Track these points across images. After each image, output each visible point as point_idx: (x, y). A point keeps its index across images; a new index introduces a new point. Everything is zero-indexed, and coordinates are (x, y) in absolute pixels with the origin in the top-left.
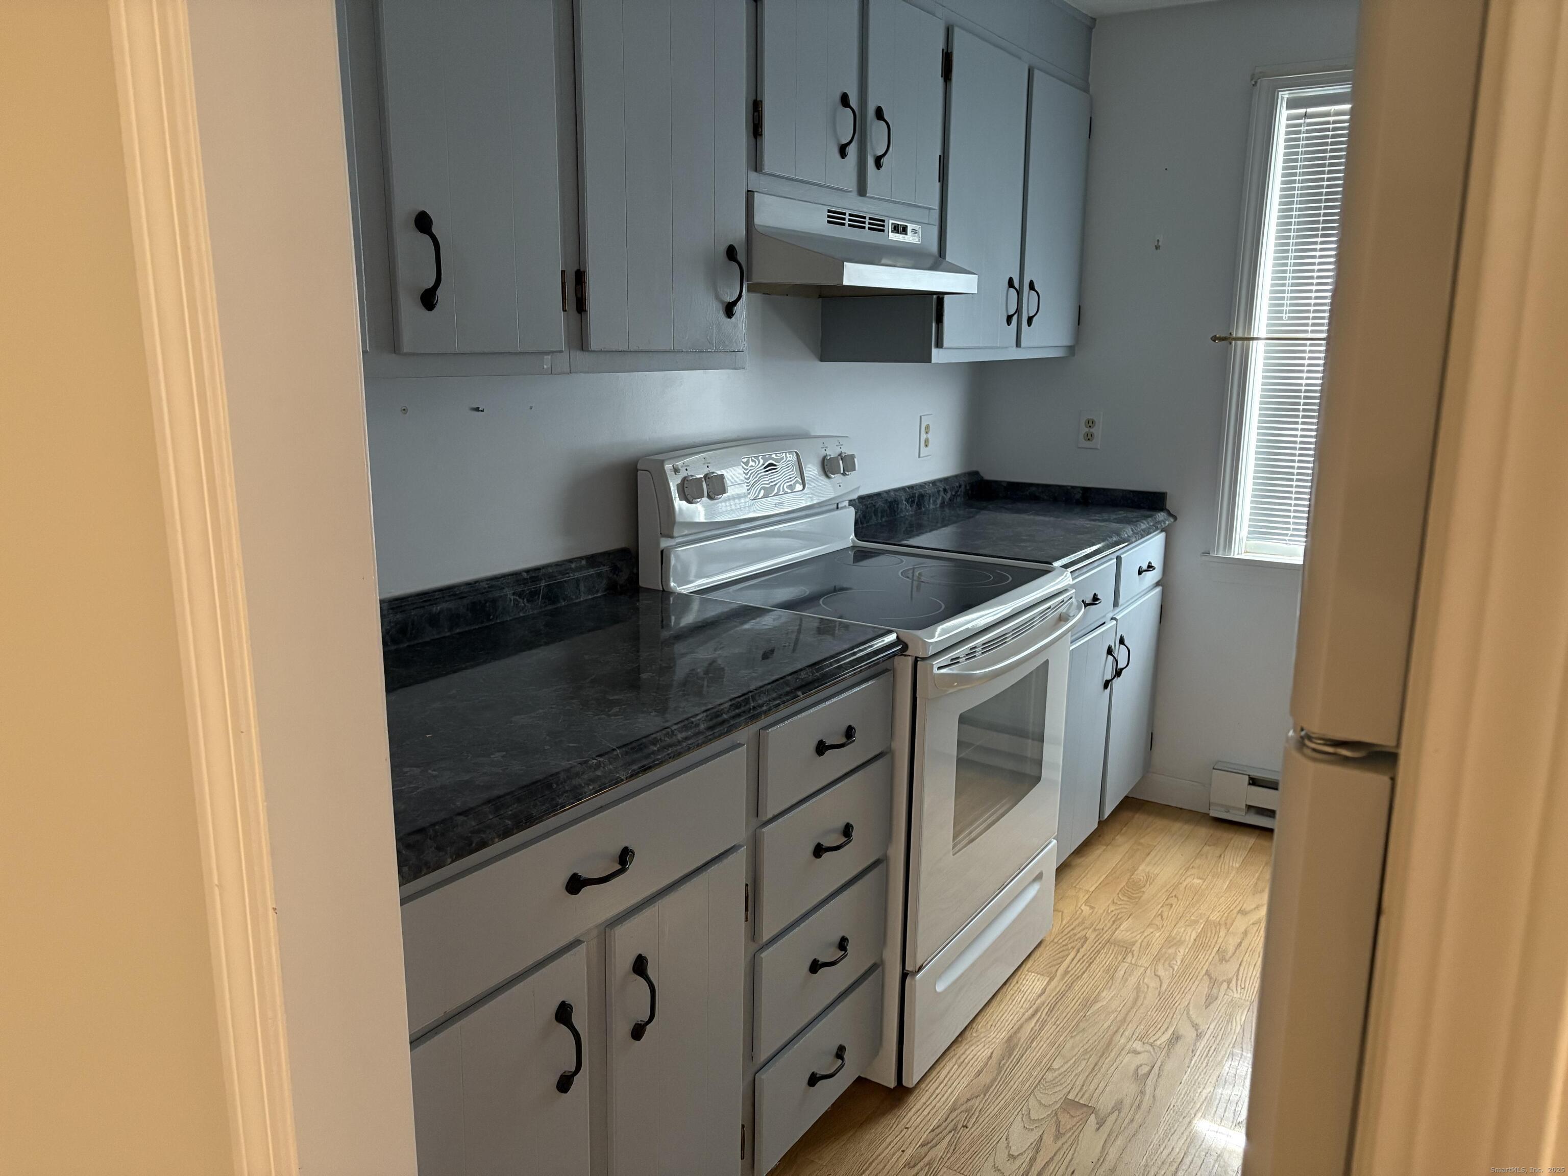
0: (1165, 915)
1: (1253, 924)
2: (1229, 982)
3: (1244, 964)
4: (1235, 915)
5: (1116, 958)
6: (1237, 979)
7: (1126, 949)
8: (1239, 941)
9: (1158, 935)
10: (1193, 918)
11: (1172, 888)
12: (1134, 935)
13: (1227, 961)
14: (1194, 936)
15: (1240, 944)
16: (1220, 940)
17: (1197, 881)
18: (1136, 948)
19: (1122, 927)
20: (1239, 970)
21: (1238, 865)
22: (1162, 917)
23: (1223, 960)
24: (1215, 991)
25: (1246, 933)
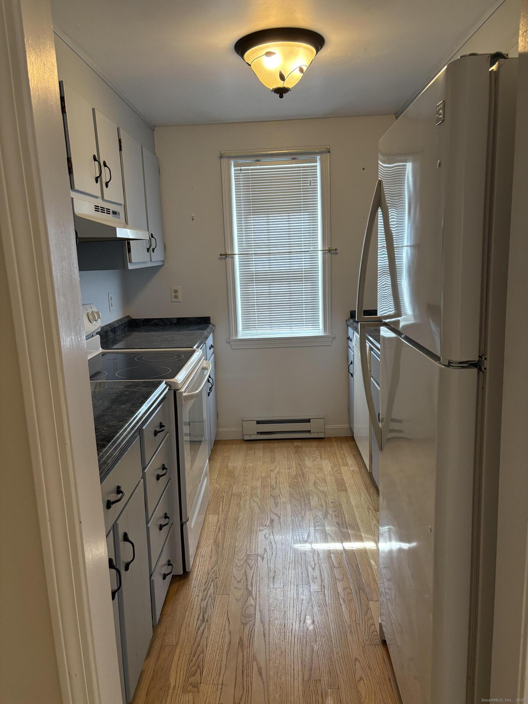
0: (247, 479)
1: (277, 474)
2: (280, 496)
3: (281, 488)
4: (270, 473)
5: (238, 500)
6: (282, 494)
7: (239, 496)
8: (275, 481)
9: (248, 487)
10: (256, 478)
11: (244, 469)
12: (240, 489)
13: (275, 489)
14: (260, 483)
15: (276, 482)
16: (269, 482)
17: (251, 464)
18: (243, 494)
19: (234, 489)
20: (280, 491)
21: (262, 455)
22: (246, 480)
23: (273, 489)
24: (276, 501)
25: (276, 477)
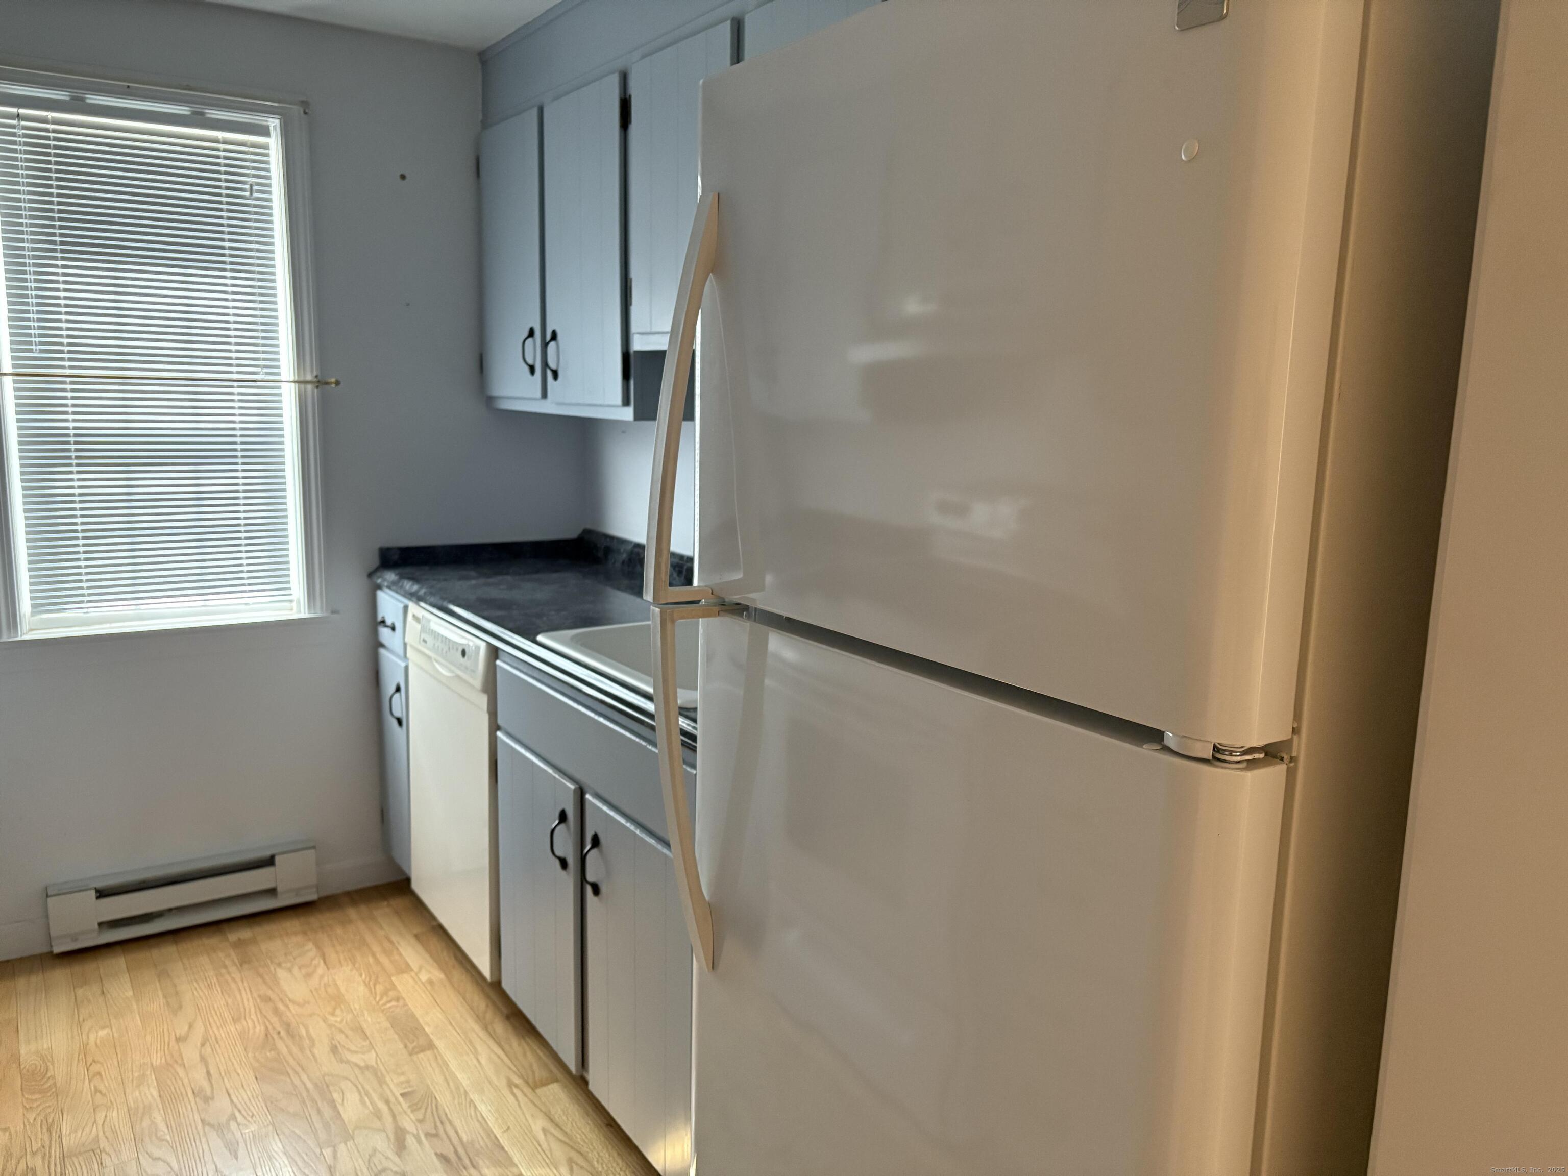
0: (101, 1087)
1: (203, 1045)
2: (235, 1119)
3: (231, 1092)
4: (176, 1048)
5: (91, 1169)
6: (239, 1111)
7: (93, 1152)
8: (205, 1071)
9: (115, 1114)
10: (136, 1075)
11: (82, 1055)
12: (87, 1130)
13: (213, 1098)
14: (155, 1093)
15: (208, 1073)
16: (186, 1081)
17: (102, 1033)
18: (103, 1143)
19: (64, 1132)
20: (232, 1101)
21: (131, 993)
22: (100, 1092)
23: (207, 1100)
24: (229, 1136)
25: (203, 1059)
